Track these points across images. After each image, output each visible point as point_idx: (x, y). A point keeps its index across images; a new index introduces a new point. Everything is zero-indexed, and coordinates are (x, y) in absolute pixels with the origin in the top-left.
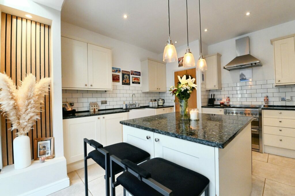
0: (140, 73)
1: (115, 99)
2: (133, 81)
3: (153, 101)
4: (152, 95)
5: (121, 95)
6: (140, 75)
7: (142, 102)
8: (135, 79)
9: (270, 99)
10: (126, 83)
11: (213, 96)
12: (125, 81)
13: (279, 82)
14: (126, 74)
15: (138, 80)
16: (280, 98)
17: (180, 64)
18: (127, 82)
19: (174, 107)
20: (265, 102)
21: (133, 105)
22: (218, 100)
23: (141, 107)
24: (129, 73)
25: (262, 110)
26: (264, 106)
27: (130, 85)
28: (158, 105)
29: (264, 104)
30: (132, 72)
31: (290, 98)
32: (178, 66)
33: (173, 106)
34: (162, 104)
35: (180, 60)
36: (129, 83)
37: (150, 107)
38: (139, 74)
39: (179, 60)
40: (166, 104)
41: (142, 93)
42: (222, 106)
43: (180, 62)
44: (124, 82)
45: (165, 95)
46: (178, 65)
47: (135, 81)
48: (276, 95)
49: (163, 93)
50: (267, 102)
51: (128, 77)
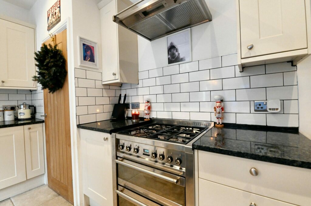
11: (122, 99)
13: (251, 51)
16: (252, 103)
20: (217, 115)
25: (196, 151)
31: (278, 105)
34: (24, 117)
39: (48, 14)
48: (243, 95)
50: (220, 115)
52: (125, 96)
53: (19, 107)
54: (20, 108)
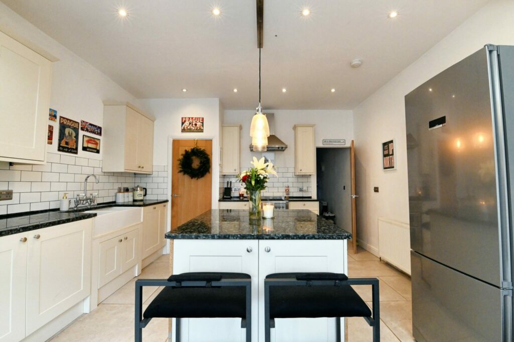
0: (100, 128)
1: (36, 187)
2: (85, 145)
3: (122, 191)
4: (122, 179)
5: (55, 177)
6: (100, 134)
7: (102, 193)
8: (91, 140)
9: (291, 190)
10: (68, 148)
11: (229, 184)
12: (67, 143)
13: (301, 171)
14: (69, 127)
15: (96, 144)
16: (299, 188)
17: (184, 128)
18: (72, 145)
19: (169, 204)
20: (286, 193)
21: (82, 202)
22: (235, 190)
23: (98, 204)
24: (76, 126)
25: (289, 202)
26: (285, 197)
27: (76, 153)
28: (134, 201)
29: (285, 195)
30: (84, 124)
31: (306, 189)
32: (181, 130)
33: (167, 201)
34: (141, 198)
35: (185, 121)
36: (74, 147)
37: (117, 204)
38: (98, 130)
39: (183, 120)
40: (150, 197)
41: (103, 174)
42: (241, 198)
43: (184, 125)
44: (63, 144)
45: (149, 180)
46: (180, 128)
47: (90, 145)
48: (295, 185)
49: (145, 176)
50: (288, 193)
51: (74, 134)
52: (231, 182)
53: (134, 190)
54: (137, 190)
